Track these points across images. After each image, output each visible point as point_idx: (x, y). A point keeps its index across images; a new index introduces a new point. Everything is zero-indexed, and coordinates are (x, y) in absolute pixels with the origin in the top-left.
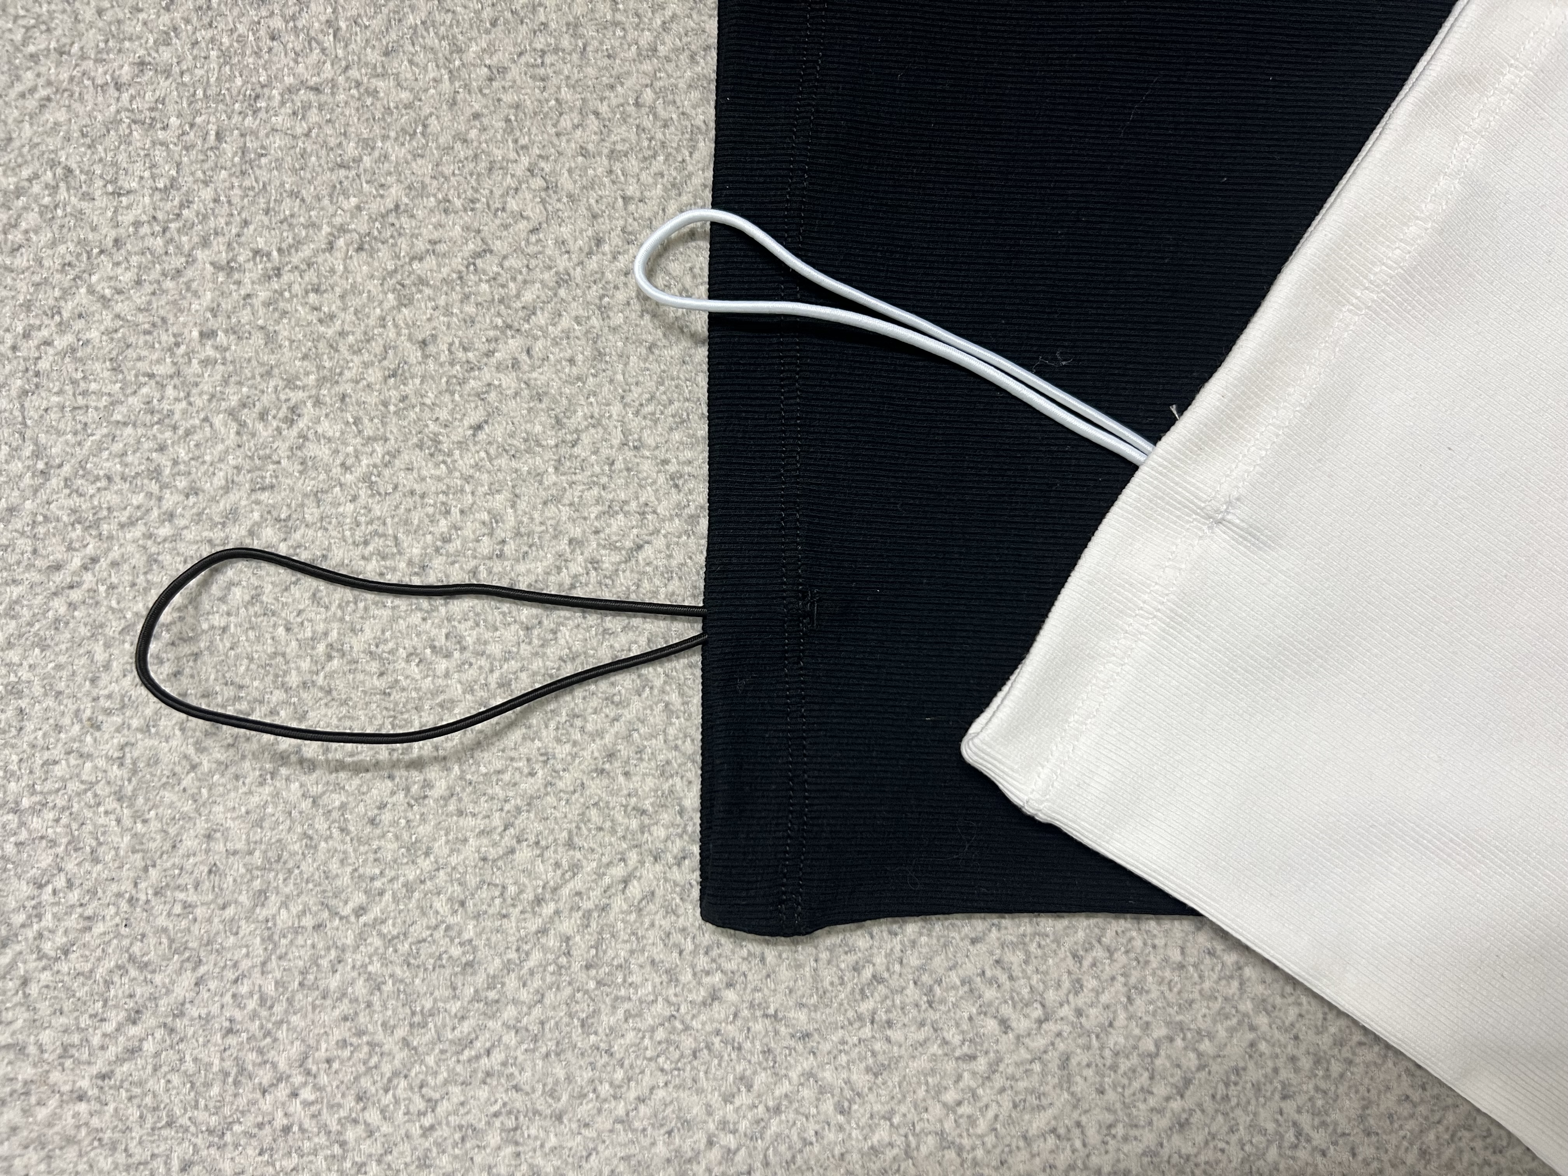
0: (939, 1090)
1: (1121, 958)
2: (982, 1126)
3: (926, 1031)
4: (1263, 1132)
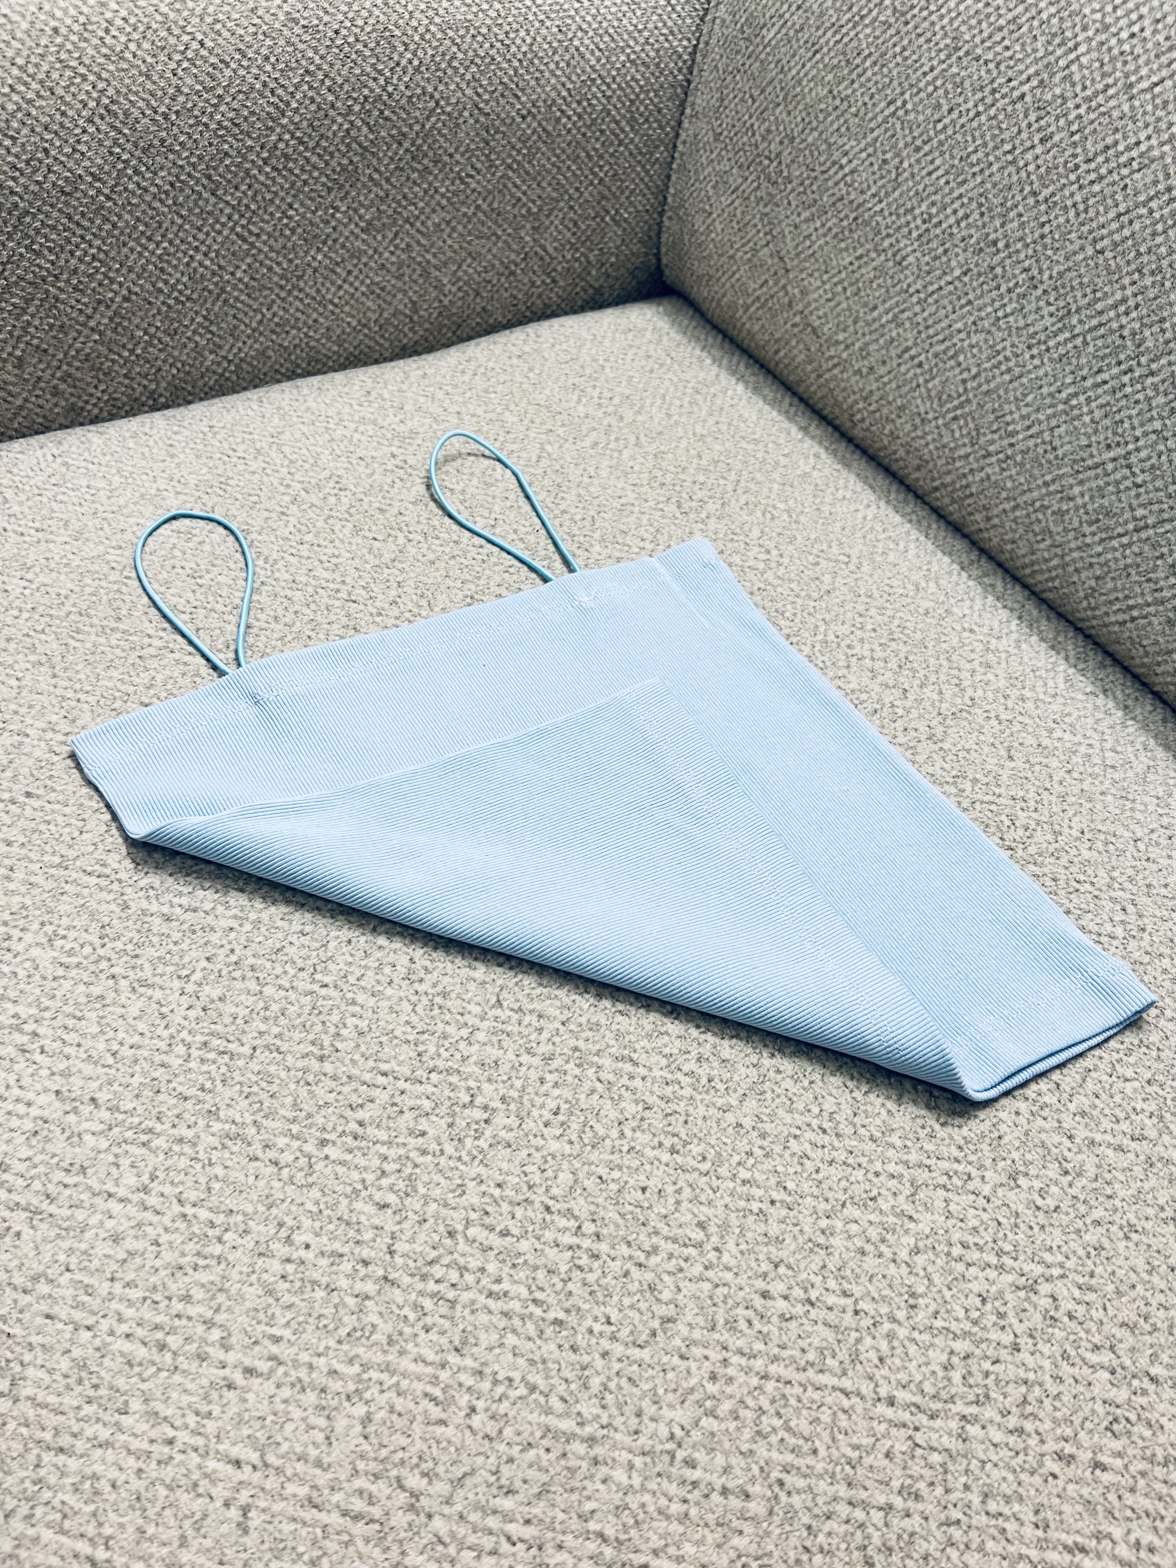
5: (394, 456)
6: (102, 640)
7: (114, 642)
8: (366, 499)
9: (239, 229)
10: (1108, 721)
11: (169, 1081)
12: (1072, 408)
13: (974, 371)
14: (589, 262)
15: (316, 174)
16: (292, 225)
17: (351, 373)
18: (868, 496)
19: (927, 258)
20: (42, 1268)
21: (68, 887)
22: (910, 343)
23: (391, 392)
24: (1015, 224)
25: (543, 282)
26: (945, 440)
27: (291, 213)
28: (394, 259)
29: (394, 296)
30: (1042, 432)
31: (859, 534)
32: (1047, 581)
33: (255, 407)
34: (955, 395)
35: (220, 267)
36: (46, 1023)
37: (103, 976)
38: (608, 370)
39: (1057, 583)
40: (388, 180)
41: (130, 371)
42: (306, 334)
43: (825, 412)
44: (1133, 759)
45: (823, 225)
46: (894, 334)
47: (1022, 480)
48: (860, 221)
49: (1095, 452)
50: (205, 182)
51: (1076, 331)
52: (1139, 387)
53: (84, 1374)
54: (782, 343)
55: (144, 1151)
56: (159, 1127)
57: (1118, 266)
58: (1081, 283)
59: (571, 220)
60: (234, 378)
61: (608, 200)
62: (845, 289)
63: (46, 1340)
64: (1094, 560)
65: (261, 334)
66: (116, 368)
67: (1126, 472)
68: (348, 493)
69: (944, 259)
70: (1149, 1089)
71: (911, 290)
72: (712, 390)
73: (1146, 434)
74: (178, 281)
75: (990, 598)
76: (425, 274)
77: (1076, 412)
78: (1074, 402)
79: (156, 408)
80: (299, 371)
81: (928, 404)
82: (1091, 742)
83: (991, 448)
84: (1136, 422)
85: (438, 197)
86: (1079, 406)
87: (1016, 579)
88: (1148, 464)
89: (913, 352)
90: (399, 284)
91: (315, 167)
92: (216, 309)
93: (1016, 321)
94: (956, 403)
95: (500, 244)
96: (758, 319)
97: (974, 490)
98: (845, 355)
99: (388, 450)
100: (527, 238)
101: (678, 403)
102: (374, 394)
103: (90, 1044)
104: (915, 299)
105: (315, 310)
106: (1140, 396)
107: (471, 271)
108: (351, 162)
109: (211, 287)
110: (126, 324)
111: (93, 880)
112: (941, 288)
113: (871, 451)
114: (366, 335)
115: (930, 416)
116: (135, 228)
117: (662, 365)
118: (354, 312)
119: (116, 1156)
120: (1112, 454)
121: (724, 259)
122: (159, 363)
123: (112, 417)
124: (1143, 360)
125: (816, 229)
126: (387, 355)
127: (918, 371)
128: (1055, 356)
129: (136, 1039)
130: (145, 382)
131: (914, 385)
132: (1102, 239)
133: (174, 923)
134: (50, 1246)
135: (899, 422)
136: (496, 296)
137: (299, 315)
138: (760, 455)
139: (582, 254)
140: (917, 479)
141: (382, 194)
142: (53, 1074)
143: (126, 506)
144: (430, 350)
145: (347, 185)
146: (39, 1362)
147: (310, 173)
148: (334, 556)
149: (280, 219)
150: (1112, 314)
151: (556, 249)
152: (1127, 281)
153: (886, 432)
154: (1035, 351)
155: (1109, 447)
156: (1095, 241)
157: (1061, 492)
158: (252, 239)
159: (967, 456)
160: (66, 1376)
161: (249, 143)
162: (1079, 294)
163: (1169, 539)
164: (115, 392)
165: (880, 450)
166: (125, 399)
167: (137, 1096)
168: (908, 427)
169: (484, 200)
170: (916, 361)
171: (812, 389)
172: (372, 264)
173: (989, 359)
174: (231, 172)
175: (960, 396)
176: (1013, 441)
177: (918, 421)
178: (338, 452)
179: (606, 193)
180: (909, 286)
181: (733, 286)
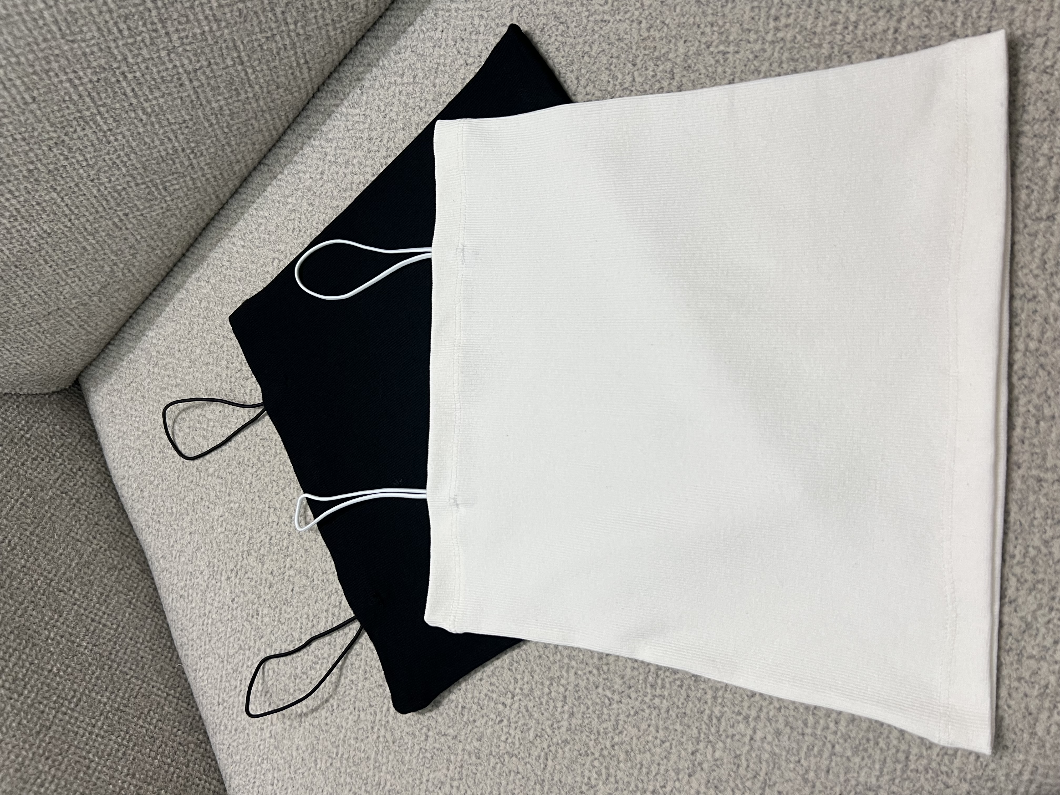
0: (499, 737)
1: (522, 663)
2: (517, 743)
3: (485, 718)
4: (597, 704)
5: (228, 578)
6: (384, 768)
7: (385, 760)
8: (263, 597)
9: (72, 706)
10: (381, 78)
11: (678, 707)
12: (154, 111)
13: (129, 179)
14: (62, 445)
15: (24, 657)
16: (63, 667)
17: (167, 608)
18: (225, 244)
19: (44, 216)
20: (799, 778)
21: (556, 779)
22: (110, 223)
23: (180, 581)
24: (15, 158)
25: (81, 477)
26: (182, 194)
27: (55, 670)
28: (79, 590)
29: (106, 585)
30: (172, 130)
31: (256, 251)
32: (281, 120)
33: (201, 674)
34: (148, 190)
35: (101, 714)
36: (646, 786)
37: (613, 753)
38: (146, 428)
39: (283, 114)
40: (21, 604)
41: (183, 764)
42: (142, 644)
43: (164, 274)
44: (406, 63)
45: (22, 288)
46: (104, 234)
47: (209, 141)
48: (18, 263)
49: (186, 94)
50: (41, 736)
51: (95, 111)
52: (135, 67)
53: (861, 748)
54: (114, 307)
55: (723, 720)
56: (708, 712)
57: (44, 87)
58: (59, 111)
59: (32, 463)
60: (179, 689)
61: (14, 437)
62: (71, 269)
63: (842, 771)
64: (265, 90)
65: (145, 676)
66: (182, 774)
67: (199, 73)
68: (260, 609)
69: (44, 204)
70: (639, 66)
71: (69, 224)
72: (154, 354)
73: (171, 61)
74: (115, 742)
75: (296, 158)
76: (87, 564)
77: (156, 108)
78: (149, 110)
79: (207, 740)
80: (169, 644)
81: (156, 207)
82: (397, 91)
83: (187, 163)
84: (161, 68)
85: (28, 564)
86: (152, 107)
87: (279, 139)
88: (193, 58)
89: (117, 220)
90: (97, 582)
91: (19, 658)
92: (131, 711)
93: (90, 153)
94: (153, 189)
95: (57, 513)
96: (97, 324)
97: (218, 173)
98: (121, 266)
99: (224, 583)
100: (50, 493)
101: (166, 379)
102: (182, 592)
103: (657, 757)
104: (76, 222)
105: (123, 640)
106: (143, 66)
107: (80, 532)
108: (11, 632)
109: (116, 718)
110: (151, 773)
111: (550, 763)
112: (67, 205)
113: (191, 241)
114: (137, 601)
115: (164, 205)
116: (82, 779)
117: (138, 390)
118: (121, 611)
119: (727, 737)
120: (187, 83)
121: (52, 351)
122: (175, 744)
123: (217, 770)
124: (115, 65)
125: (26, 292)
126: (149, 583)
127: (131, 216)
128: (114, 125)
129: (652, 729)
130: (190, 751)
131: (141, 218)
132: (23, 98)
133: (575, 710)
134: (786, 774)
135: (169, 226)
136: (97, 510)
137: (128, 652)
138: (201, 321)
139: (57, 451)
140: (211, 210)
141: (32, 606)
142: (678, 779)
143: (284, 758)
144: (142, 551)
145: (29, 632)
146: (855, 775)
147: (24, 661)
148: (308, 618)
149: (61, 677)
150: (81, 88)
151: (55, 471)
152: (55, 80)
153: (177, 233)
154: (112, 138)
155: (181, 85)
156: (26, 103)
157: (216, 115)
158: (78, 695)
159: (192, 179)
160: (863, 759)
161: (9, 708)
162: (67, 112)
163: (248, 42)
164: (199, 771)
165: (190, 236)
166: (204, 764)
167: (689, 727)
168: (173, 220)
169: (26, 530)
170: (123, 218)
171: (147, 284)
172: (84, 605)
173: (119, 169)
174: (32, 718)
175: (148, 187)
176: (180, 149)
177: (168, 214)
178: (230, 616)
179: (8, 440)
180: (66, 227)
181: (72, 344)
